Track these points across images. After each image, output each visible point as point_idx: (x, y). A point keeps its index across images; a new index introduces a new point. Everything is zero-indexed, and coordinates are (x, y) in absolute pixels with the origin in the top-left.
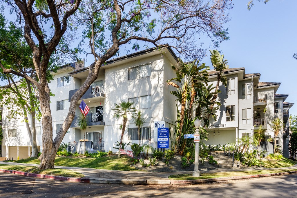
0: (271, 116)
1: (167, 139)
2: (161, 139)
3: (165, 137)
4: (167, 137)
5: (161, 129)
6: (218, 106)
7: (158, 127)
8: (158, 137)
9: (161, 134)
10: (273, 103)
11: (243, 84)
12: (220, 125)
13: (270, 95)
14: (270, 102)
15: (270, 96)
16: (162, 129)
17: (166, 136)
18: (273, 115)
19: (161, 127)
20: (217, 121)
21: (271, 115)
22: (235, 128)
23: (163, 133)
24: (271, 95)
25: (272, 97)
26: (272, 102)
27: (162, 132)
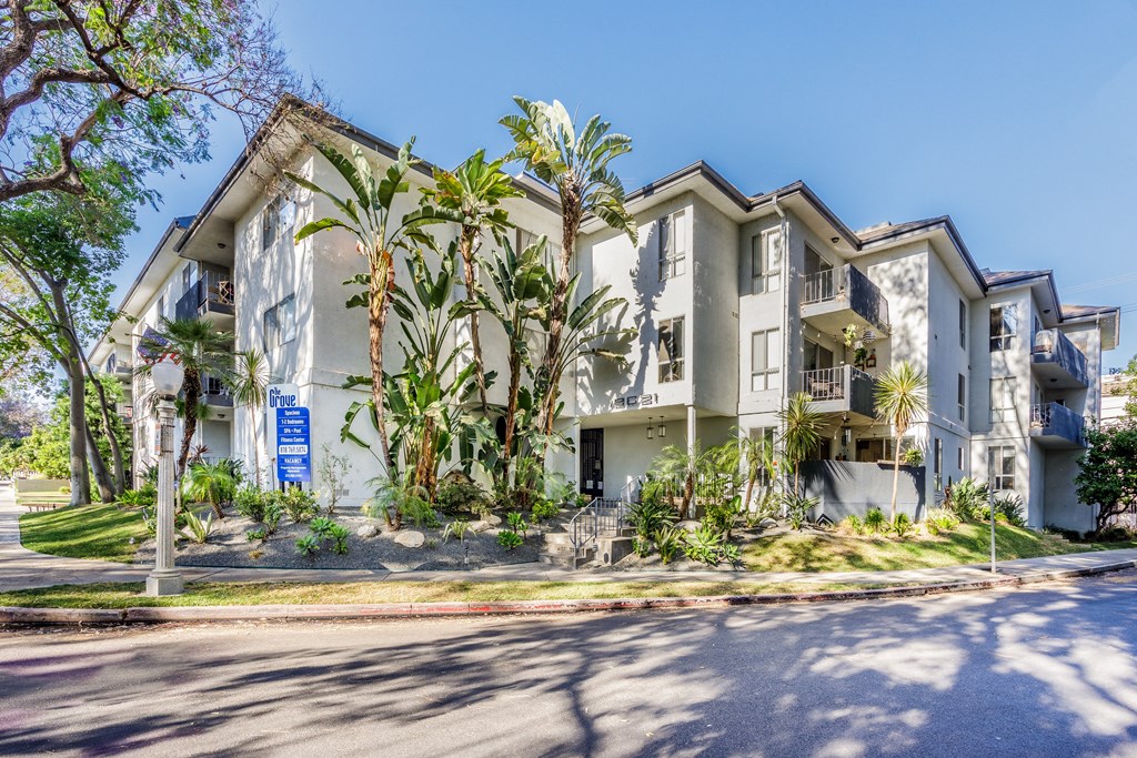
0: (915, 362)
1: (303, 450)
2: (287, 450)
3: (298, 440)
4: (303, 440)
5: (287, 413)
6: (635, 327)
7: (279, 406)
8: (279, 443)
9: (287, 431)
10: (921, 307)
11: (755, 234)
12: (640, 400)
13: (910, 275)
14: (912, 306)
15: (912, 280)
16: (290, 413)
17: (302, 437)
18: (923, 355)
19: (286, 406)
20: (632, 385)
21: (913, 356)
22: (683, 407)
23: (292, 428)
24: (914, 274)
25: (920, 280)
26: (920, 302)
27: (289, 422)
